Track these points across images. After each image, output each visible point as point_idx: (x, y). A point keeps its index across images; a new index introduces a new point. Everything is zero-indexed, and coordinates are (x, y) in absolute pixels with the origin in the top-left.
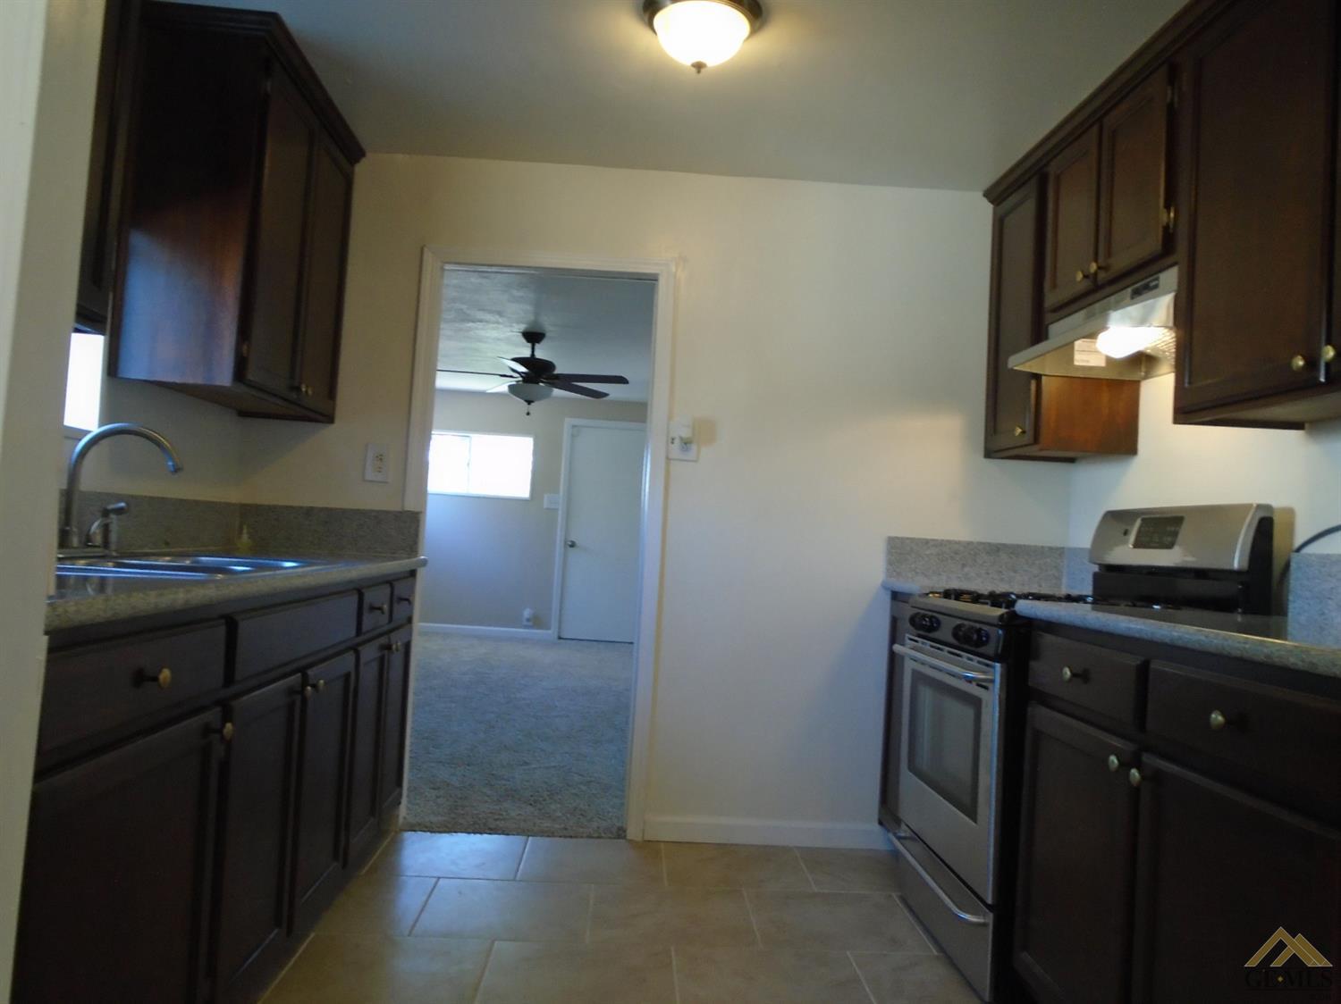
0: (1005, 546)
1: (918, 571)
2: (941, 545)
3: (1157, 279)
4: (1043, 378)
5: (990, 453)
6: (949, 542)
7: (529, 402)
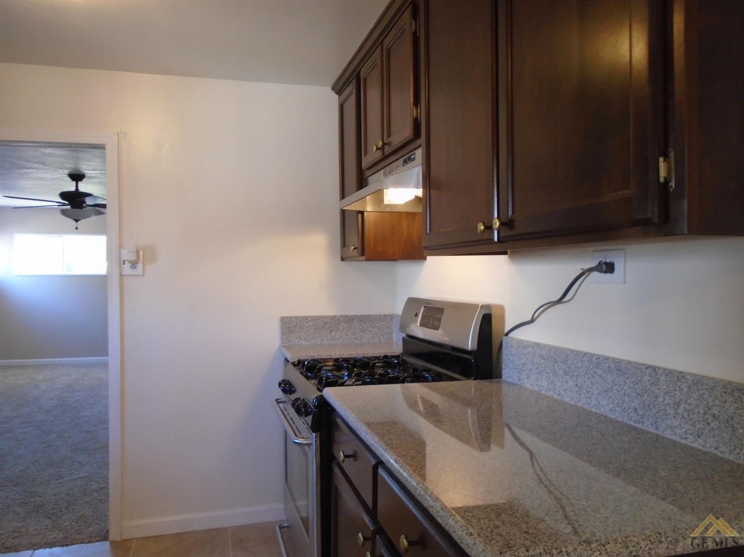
0: (356, 316)
1: (301, 337)
2: (316, 320)
3: (414, 154)
4: (365, 213)
5: (343, 259)
6: (321, 317)
7: (77, 221)
